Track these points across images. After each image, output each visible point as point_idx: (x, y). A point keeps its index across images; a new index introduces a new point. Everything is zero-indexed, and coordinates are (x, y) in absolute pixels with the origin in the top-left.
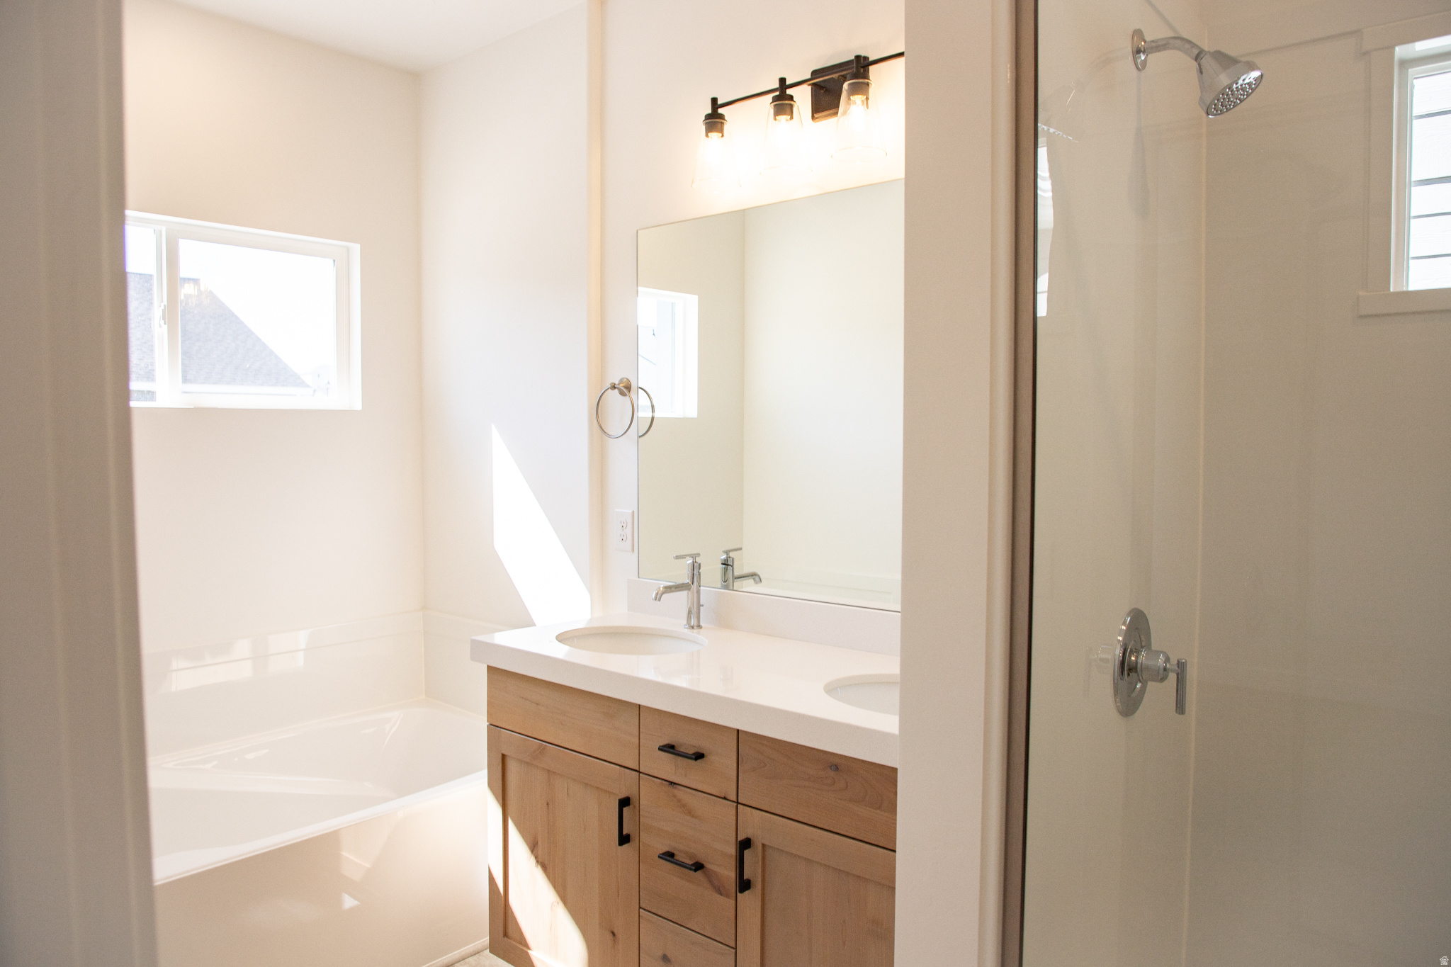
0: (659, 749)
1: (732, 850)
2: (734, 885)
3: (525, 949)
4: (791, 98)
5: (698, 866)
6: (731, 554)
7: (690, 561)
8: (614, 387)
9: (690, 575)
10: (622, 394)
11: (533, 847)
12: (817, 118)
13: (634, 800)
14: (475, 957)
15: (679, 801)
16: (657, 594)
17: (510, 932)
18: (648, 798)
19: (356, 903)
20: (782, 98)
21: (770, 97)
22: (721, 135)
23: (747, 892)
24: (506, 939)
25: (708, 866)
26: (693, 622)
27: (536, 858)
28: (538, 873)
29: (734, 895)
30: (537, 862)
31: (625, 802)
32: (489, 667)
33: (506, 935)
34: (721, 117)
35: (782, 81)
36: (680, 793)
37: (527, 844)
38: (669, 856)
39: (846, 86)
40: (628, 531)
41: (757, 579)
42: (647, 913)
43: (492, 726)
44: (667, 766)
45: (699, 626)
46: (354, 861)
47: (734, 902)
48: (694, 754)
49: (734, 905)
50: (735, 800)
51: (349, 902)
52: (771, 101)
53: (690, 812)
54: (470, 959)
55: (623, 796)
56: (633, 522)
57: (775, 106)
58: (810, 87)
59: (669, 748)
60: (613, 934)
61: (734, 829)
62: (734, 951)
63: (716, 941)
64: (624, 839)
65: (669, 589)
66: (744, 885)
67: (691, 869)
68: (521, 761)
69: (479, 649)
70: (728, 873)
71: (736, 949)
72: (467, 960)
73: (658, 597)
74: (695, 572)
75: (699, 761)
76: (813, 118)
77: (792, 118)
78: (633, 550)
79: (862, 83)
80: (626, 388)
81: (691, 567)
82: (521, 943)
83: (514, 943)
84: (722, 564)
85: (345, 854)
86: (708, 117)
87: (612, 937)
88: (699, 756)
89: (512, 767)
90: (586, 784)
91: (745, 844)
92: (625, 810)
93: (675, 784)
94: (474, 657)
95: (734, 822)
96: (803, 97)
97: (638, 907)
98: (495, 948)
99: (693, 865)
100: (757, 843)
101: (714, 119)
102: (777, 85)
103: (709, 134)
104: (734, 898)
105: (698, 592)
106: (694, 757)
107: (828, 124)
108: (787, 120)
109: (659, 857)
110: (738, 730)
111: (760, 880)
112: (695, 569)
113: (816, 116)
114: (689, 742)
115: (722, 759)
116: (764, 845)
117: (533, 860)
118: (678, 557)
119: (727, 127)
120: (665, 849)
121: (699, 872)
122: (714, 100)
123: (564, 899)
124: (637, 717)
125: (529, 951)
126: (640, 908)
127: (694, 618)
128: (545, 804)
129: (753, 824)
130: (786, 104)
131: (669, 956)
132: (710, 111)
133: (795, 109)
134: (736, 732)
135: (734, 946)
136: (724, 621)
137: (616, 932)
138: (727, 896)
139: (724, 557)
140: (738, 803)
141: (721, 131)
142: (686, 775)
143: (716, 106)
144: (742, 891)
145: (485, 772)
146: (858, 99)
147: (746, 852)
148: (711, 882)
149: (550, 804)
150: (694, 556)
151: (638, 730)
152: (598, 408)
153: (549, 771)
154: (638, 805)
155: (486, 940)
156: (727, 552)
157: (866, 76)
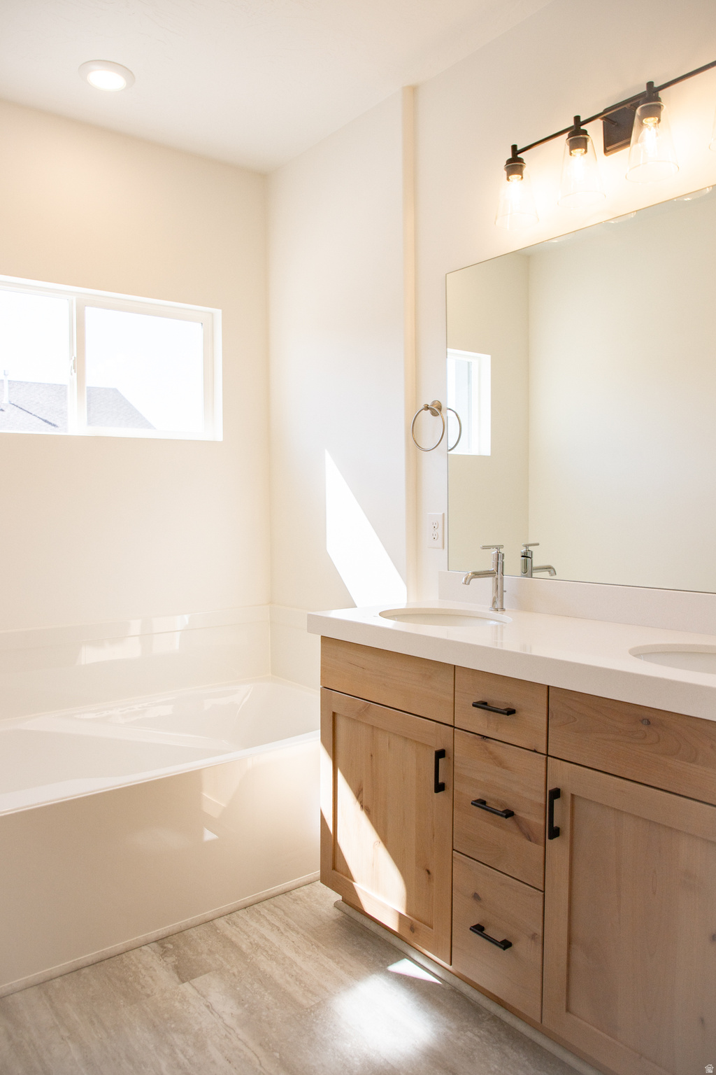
0: (473, 705)
1: (541, 799)
2: (543, 832)
3: (350, 881)
4: (585, 132)
5: (509, 814)
6: (530, 548)
7: (494, 551)
8: (427, 408)
9: (495, 563)
10: (434, 414)
11: (358, 794)
12: (609, 151)
13: (449, 753)
14: (308, 886)
15: (491, 753)
16: (466, 579)
17: (338, 866)
18: (462, 750)
19: (215, 837)
20: (577, 135)
21: (566, 135)
22: (520, 176)
23: (555, 840)
24: (334, 871)
25: (518, 813)
26: (498, 605)
27: (361, 803)
28: (362, 817)
29: (543, 841)
30: (362, 806)
31: (440, 754)
32: (323, 637)
33: (334, 868)
34: (521, 160)
35: (577, 118)
36: (492, 746)
37: (354, 792)
38: (481, 803)
39: (638, 111)
40: (439, 531)
41: (552, 571)
42: (459, 854)
43: (326, 689)
44: (479, 722)
45: (503, 609)
46: (213, 800)
47: (542, 848)
48: (505, 710)
49: (543, 852)
50: (545, 752)
51: (209, 836)
52: (567, 137)
53: (500, 763)
54: (304, 887)
55: (439, 748)
56: (444, 523)
57: (570, 141)
58: (602, 121)
59: (482, 705)
60: (428, 872)
61: (544, 779)
62: (542, 893)
63: (525, 883)
64: (439, 787)
65: (477, 575)
66: (554, 833)
67: (502, 816)
68: (349, 718)
69: (314, 622)
70: (537, 820)
71: (544, 892)
72: (302, 888)
73: (467, 582)
74: (499, 562)
75: (510, 716)
76: (605, 151)
77: (586, 151)
78: (444, 548)
79: (654, 105)
80: (436, 409)
81: (495, 557)
82: (347, 876)
83: (341, 875)
84: (522, 556)
85: (204, 794)
86: (509, 161)
87: (427, 874)
88: (511, 712)
89: (341, 723)
90: (406, 739)
91: (555, 794)
92: (441, 760)
93: (487, 737)
94: (311, 630)
95: (544, 773)
96: (595, 132)
97: (451, 849)
98: (325, 879)
99: (503, 812)
100: (567, 793)
101: (515, 163)
102: (572, 123)
103: (510, 177)
104: (543, 844)
105: (502, 579)
106: (506, 712)
107: (621, 155)
108: (582, 154)
109: (472, 803)
110: (548, 686)
111: (568, 827)
112: (499, 558)
113: (608, 149)
114: (499, 698)
115: (533, 716)
116: (572, 795)
117: (358, 805)
118: (484, 548)
119: (525, 170)
120: (478, 797)
121: (509, 818)
122: (514, 147)
123: (384, 840)
124: (453, 678)
125: (354, 883)
126: (453, 850)
127: (498, 604)
128: (369, 755)
129: (563, 776)
130: (582, 138)
131: (479, 894)
132: (510, 157)
133: (589, 144)
134: (546, 689)
135: (542, 889)
136: (524, 605)
137: (431, 871)
138: (536, 842)
139: (524, 550)
140: (548, 755)
141: (521, 173)
142: (497, 731)
143: (516, 152)
144: (551, 837)
145: (319, 732)
146: (650, 121)
147: (556, 801)
148: (520, 829)
149: (374, 757)
150: (498, 547)
151: (453, 689)
152: (413, 427)
153: (373, 726)
154: (452, 757)
155: (318, 873)
156: (526, 546)
157: (658, 99)
